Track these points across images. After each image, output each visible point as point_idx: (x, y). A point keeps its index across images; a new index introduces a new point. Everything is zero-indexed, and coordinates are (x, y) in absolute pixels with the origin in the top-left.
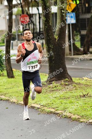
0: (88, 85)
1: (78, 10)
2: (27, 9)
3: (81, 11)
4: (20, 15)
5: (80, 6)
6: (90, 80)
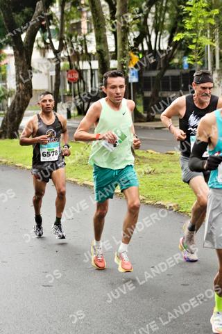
2: (76, 63)
4: (68, 71)
6: (156, 153)
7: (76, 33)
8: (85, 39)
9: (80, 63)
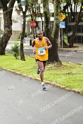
0: (71, 67)
1: (67, 20)
2: (35, 18)
3: (68, 21)
4: (31, 22)
5: (68, 18)
6: (73, 64)
7: (35, 3)
8: (39, 6)
9: (37, 18)
